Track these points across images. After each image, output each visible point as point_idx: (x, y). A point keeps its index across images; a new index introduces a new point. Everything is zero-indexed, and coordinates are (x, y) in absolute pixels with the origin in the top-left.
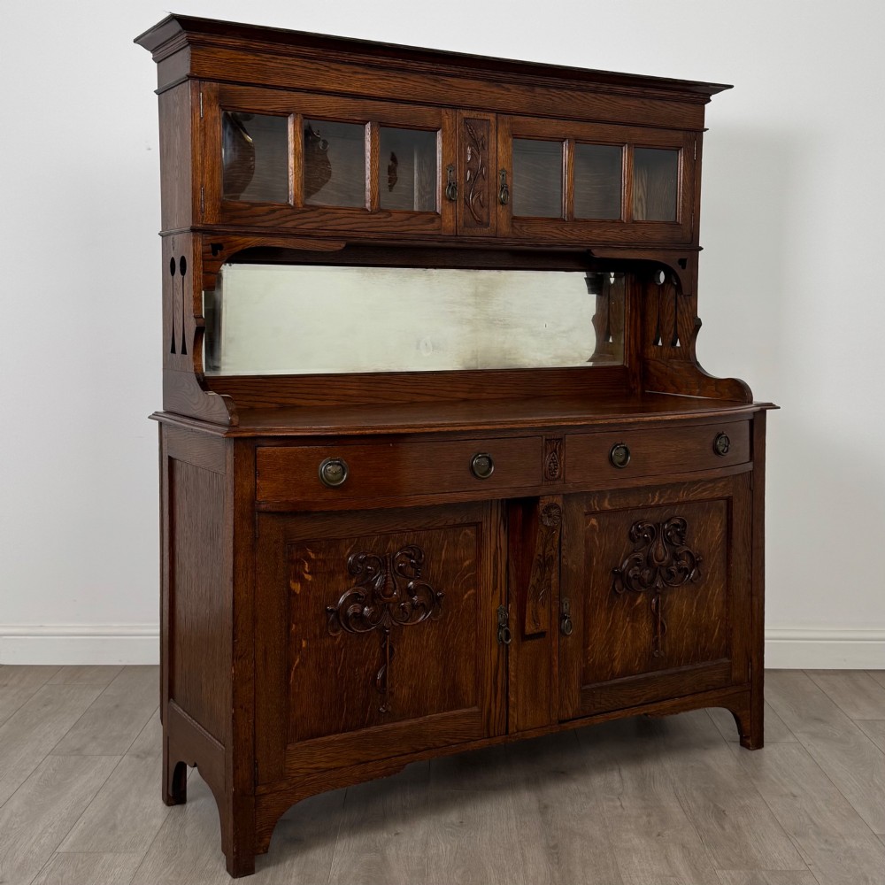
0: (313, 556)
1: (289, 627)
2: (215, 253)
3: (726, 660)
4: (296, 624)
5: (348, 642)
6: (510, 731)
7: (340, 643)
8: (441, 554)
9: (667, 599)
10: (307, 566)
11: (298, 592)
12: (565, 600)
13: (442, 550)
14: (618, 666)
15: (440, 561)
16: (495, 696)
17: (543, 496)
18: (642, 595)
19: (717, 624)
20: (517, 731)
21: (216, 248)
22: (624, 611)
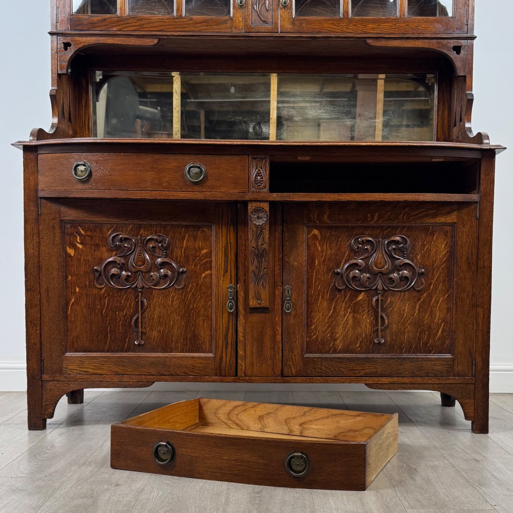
0: (83, 232)
1: (67, 277)
2: (66, 49)
3: (449, 356)
4: (71, 276)
5: (111, 294)
6: (239, 374)
7: (104, 294)
8: (183, 243)
9: (389, 300)
10: (78, 238)
11: (73, 255)
12: (287, 287)
13: (183, 241)
14: (339, 344)
15: (182, 248)
16: (226, 348)
17: (251, 201)
18: (363, 293)
19: (440, 326)
20: (245, 376)
21: (67, 45)
22: (345, 304)
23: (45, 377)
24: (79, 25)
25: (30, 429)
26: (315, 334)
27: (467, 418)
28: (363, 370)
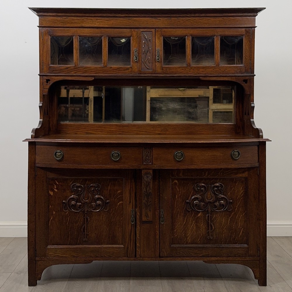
0: (57, 183)
1: (49, 206)
2: (47, 82)
3: (246, 246)
4: (51, 206)
5: (71, 214)
6: (137, 256)
7: (68, 214)
8: (108, 188)
9: (214, 216)
10: (55, 186)
11: (52, 195)
12: (162, 210)
13: (108, 186)
14: (189, 240)
15: (108, 190)
16: (130, 242)
17: (143, 169)
18: (201, 213)
19: (241, 230)
20: (140, 257)
21: (48, 81)
22: (192, 218)
23: (37, 258)
24: (54, 71)
25: (29, 286)
26: (176, 234)
27: (255, 278)
28: (201, 253)
